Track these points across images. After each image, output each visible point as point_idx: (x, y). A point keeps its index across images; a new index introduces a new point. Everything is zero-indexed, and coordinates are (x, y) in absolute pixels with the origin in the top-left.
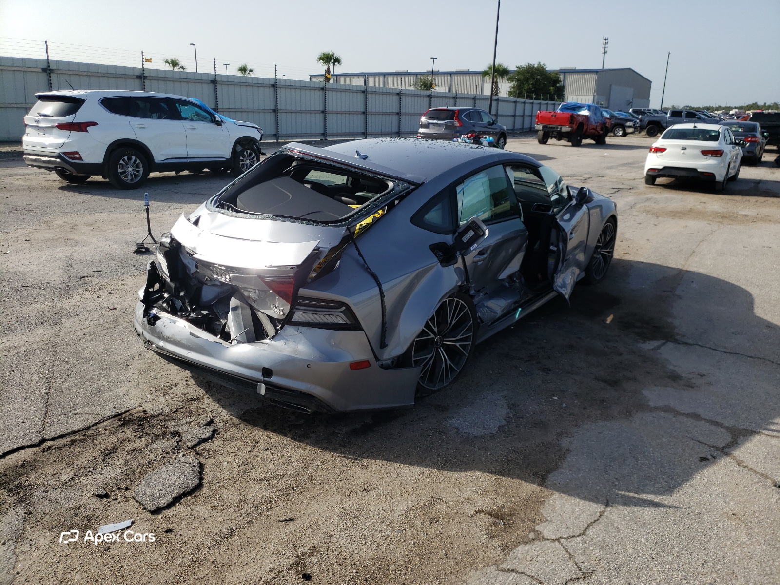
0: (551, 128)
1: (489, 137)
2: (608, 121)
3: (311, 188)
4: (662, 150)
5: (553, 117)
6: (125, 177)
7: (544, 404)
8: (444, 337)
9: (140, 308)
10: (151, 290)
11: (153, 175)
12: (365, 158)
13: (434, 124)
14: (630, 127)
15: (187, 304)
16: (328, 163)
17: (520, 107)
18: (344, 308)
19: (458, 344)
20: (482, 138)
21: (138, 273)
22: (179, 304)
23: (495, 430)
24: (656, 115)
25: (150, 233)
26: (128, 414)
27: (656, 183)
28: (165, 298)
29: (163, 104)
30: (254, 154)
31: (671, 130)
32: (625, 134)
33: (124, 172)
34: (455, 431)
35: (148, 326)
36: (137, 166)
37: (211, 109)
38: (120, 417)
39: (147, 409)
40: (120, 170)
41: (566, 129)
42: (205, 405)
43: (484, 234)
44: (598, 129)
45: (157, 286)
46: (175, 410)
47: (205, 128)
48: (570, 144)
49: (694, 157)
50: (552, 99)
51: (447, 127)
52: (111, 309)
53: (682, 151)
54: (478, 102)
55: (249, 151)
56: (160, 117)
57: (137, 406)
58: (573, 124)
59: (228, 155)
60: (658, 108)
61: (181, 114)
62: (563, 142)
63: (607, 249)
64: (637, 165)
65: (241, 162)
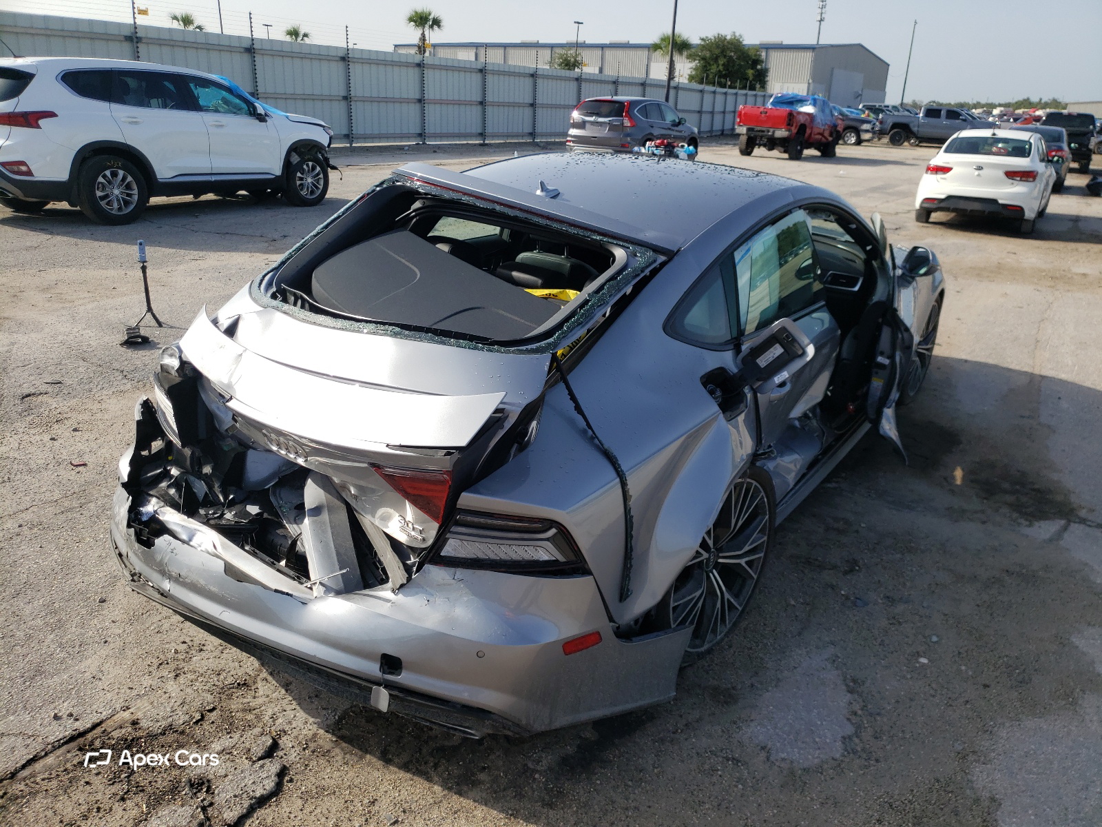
0: (759, 131)
1: (689, 146)
2: (840, 122)
3: (452, 252)
4: (945, 170)
5: (763, 115)
6: (108, 204)
7: (909, 676)
8: (720, 550)
9: (122, 503)
10: (145, 453)
11: (155, 200)
12: (555, 195)
13: (592, 123)
14: (867, 131)
15: (217, 489)
16: (489, 206)
17: (708, 98)
18: (553, 531)
19: (743, 562)
20: (678, 146)
21: (129, 386)
22: (200, 488)
23: (837, 750)
24: (896, 113)
25: (150, 309)
26: (99, 730)
27: (931, 220)
28: (173, 476)
29: (167, 83)
30: (318, 169)
31: (957, 138)
32: (859, 142)
33: (106, 196)
34: (763, 755)
35: (137, 545)
36: (128, 187)
37: (248, 95)
38: (81, 740)
39: (139, 715)
40: (99, 194)
41: (781, 133)
42: (260, 701)
43: (804, 353)
44: (827, 134)
45: (157, 445)
46: (198, 716)
47: (240, 125)
48: (786, 156)
49: (994, 182)
50: (752, 88)
51: (612, 127)
52: (77, 466)
53: (977, 173)
54: (648, 89)
55: (310, 163)
56: (165, 106)
57: (118, 709)
58: (792, 126)
59: (277, 169)
60: (897, 102)
61: (198, 101)
62: (775, 153)
63: (927, 345)
64: (891, 191)
65: (299, 180)
